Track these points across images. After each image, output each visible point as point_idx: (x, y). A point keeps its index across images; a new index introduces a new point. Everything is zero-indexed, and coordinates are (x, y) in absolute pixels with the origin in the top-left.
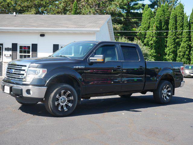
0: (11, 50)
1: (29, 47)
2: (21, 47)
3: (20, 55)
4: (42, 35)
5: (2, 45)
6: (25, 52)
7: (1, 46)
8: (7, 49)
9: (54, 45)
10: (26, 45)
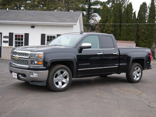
0: (8, 38)
1: (22, 36)
2: (16, 36)
3: (15, 42)
4: (33, 27)
5: (1, 33)
6: (19, 39)
7: (1, 35)
8: (5, 37)
9: (42, 35)
10: (18, 34)
